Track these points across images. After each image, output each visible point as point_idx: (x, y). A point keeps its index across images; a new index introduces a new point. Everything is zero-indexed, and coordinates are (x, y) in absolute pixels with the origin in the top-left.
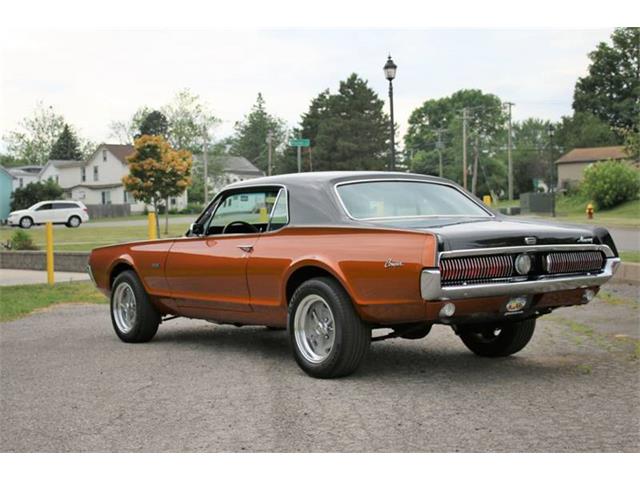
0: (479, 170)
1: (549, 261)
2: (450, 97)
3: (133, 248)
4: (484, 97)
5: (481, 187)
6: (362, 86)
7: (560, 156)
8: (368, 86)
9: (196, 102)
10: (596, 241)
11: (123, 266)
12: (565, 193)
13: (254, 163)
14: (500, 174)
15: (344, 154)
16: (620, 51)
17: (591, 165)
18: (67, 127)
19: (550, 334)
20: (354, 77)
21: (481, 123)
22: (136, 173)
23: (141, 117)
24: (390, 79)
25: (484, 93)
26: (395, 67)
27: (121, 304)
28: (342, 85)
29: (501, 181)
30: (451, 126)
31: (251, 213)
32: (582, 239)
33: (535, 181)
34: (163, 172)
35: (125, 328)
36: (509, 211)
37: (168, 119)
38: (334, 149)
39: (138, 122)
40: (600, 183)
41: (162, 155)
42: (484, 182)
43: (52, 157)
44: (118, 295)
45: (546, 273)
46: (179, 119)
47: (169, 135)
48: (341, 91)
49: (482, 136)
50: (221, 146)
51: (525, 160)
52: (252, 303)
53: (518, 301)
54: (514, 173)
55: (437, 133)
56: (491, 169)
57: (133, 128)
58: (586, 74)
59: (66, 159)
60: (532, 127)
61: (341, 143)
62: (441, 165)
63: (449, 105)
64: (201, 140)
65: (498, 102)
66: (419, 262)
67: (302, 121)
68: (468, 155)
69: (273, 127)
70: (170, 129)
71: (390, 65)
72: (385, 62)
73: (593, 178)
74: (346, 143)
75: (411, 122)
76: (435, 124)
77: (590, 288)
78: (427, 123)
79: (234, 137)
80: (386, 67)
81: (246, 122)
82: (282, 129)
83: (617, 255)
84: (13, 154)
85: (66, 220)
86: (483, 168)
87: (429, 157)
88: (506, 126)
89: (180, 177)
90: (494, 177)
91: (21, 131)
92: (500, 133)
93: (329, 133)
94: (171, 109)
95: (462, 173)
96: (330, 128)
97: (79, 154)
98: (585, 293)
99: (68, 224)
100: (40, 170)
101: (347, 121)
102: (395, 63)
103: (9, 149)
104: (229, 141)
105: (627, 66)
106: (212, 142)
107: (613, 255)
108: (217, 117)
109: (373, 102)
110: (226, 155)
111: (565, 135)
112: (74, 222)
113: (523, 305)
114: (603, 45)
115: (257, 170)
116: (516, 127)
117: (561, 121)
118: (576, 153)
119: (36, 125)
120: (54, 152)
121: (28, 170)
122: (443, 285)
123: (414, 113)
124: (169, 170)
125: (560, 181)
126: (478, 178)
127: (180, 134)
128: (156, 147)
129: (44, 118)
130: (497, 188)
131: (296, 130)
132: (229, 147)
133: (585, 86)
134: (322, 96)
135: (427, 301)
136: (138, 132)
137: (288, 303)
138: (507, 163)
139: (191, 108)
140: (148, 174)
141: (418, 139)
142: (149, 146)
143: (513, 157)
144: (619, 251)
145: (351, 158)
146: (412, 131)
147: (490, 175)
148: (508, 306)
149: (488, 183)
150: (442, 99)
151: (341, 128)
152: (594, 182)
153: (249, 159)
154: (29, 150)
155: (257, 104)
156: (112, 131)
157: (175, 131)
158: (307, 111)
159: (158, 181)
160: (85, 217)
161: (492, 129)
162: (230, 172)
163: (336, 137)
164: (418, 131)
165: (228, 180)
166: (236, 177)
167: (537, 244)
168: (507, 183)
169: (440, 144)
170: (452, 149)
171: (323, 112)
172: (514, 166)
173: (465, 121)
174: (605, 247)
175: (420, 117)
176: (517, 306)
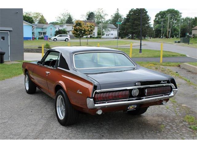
0: (172, 30)
1: (146, 91)
2: (166, 10)
4: (175, 11)
5: (172, 34)
7: (193, 27)
12: (193, 37)
13: (115, 26)
14: (178, 31)
15: (136, 25)
18: (70, 16)
21: (174, 18)
22: (75, 30)
23: (88, 13)
25: (175, 10)
29: (177, 33)
30: (166, 18)
31: (113, 38)
32: (162, 82)
33: (186, 33)
36: (177, 42)
37: (95, 14)
38: (134, 23)
39: (88, 15)
41: (82, 25)
43: (66, 23)
45: (145, 96)
46: (98, 14)
49: (174, 21)
51: (184, 28)
53: (133, 106)
54: (181, 31)
55: (162, 19)
56: (175, 30)
57: (86, 16)
59: (70, 23)
60: (187, 19)
61: (136, 22)
62: (162, 28)
63: (166, 12)
64: (103, 20)
65: (179, 12)
67: (126, 16)
68: (169, 26)
69: (120, 17)
70: (95, 16)
74: (137, 22)
75: (156, 17)
76: (162, 17)
77: (165, 100)
78: (160, 17)
79: (111, 19)
81: (114, 15)
84: (58, 22)
85: (65, 39)
86: (173, 29)
87: (160, 26)
88: (180, 18)
90: (176, 32)
91: (60, 16)
92: (179, 20)
94: (96, 12)
95: (167, 31)
96: (133, 18)
97: (73, 22)
98: (163, 102)
99: (65, 40)
100: (63, 26)
101: (138, 16)
103: (57, 20)
104: (110, 20)
106: (106, 20)
107: (175, 88)
108: (107, 14)
109: (145, 11)
110: (109, 23)
111: (195, 22)
112: (67, 40)
113: (135, 107)
115: (116, 27)
116: (183, 19)
117: (194, 18)
119: (63, 14)
120: (67, 22)
121: (60, 26)
122: (95, 103)
123: (157, 14)
124: (83, 29)
125: (192, 34)
126: (171, 32)
129: (65, 13)
130: (176, 35)
131: (125, 18)
132: (109, 21)
134: (132, 9)
135: (90, 109)
136: (87, 17)
138: (179, 28)
139: (101, 11)
140: (78, 30)
141: (157, 21)
143: (181, 27)
144: (177, 86)
145: (138, 26)
146: (156, 19)
147: (175, 31)
148: (128, 108)
149: (174, 34)
150: (164, 11)
151: (136, 18)
153: (114, 25)
154: (62, 21)
155: (117, 11)
156: (82, 17)
157: (96, 17)
158: (128, 13)
161: (177, 19)
162: (109, 28)
163: (135, 20)
164: (157, 19)
165: (109, 30)
166: (110, 29)
167: (141, 85)
168: (179, 34)
169: (162, 23)
170: (165, 24)
171: (132, 14)
172: (181, 29)
173: (169, 17)
174: (172, 85)
175: (158, 15)
176: (133, 107)
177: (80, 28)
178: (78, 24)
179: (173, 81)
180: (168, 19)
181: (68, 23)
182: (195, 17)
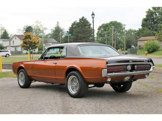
0: (116, 42)
1: (136, 67)
3: (24, 63)
4: (118, 23)
5: (117, 47)
6: (85, 20)
7: (138, 39)
8: (87, 20)
9: (41, 24)
10: (148, 62)
11: (21, 68)
12: (139, 49)
14: (122, 44)
15: (80, 38)
16: (154, 11)
17: (146, 41)
18: (5, 30)
19: (136, 86)
20: (83, 17)
21: (117, 30)
22: (24, 43)
23: (25, 28)
24: (93, 18)
25: (118, 22)
26: (94, 15)
27: (20, 78)
28: (80, 19)
30: (109, 30)
31: (55, 53)
32: (145, 61)
33: (131, 45)
34: (32, 42)
35: (22, 84)
36: (124, 53)
37: (33, 28)
38: (78, 37)
39: (25, 29)
40: (149, 46)
41: (32, 38)
42: (118, 45)
44: (20, 75)
45: (135, 70)
46: (36, 28)
47: (33, 32)
48: (80, 21)
49: (117, 33)
50: (47, 36)
51: (129, 40)
52: (56, 78)
53: (127, 77)
54: (126, 43)
55: (105, 32)
56: (120, 42)
57: (23, 30)
58: (145, 17)
59: (5, 39)
60: (131, 31)
61: (80, 35)
62: (106, 41)
63: (109, 25)
64: (42, 34)
65: (122, 24)
66: (101, 67)
67: (69, 29)
68: (114, 38)
69: (61, 30)
70: (33, 31)
71: (93, 14)
72: (92, 13)
73: (147, 45)
75: (98, 29)
76: (105, 30)
77: (147, 74)
78: (103, 30)
79: (51, 33)
80: (92, 15)
81: (54, 29)
82: (64, 31)
83: (154, 65)
86: (118, 42)
87: (103, 39)
88: (124, 31)
89: (36, 44)
90: (120, 44)
92: (122, 33)
93: (76, 32)
94: (34, 26)
95: (112, 43)
96: (77, 31)
97: (9, 37)
98: (145, 75)
99: (6, 56)
101: (81, 29)
102: (94, 14)
104: (49, 34)
105: (156, 15)
106: (45, 35)
108: (46, 28)
109: (88, 24)
110: (48, 38)
111: (139, 33)
113: (129, 78)
114: (149, 10)
115: (57, 42)
116: (126, 31)
118: (142, 38)
120: (2, 37)
122: (108, 73)
123: (99, 27)
124: (33, 42)
125: (138, 45)
126: (116, 44)
127: (36, 32)
128: (30, 36)
130: (121, 47)
131: (68, 31)
132: (49, 36)
133: (145, 20)
134: (74, 22)
135: (103, 77)
136: (25, 32)
137: (66, 78)
138: (124, 41)
139: (39, 25)
140: (28, 43)
141: (100, 34)
142: (28, 35)
143: (126, 39)
144: (154, 64)
145: (82, 39)
146: (98, 32)
148: (125, 79)
150: (106, 23)
151: (80, 31)
152: (147, 46)
153: (55, 39)
155: (57, 24)
156: (18, 31)
158: (71, 26)
159: (30, 45)
160: (10, 54)
161: (120, 31)
162: (50, 42)
163: (78, 33)
164: (100, 32)
165: (49, 45)
166: (51, 44)
167: (133, 62)
168: (124, 46)
169: (106, 35)
170: (109, 37)
171: (75, 27)
172: (126, 41)
173: (113, 29)
174: (151, 63)
175: (101, 28)
176: (127, 79)
177: (30, 40)
178: (28, 36)
179: (151, 61)
180: (112, 31)
181: (4, 38)
182: (139, 29)
